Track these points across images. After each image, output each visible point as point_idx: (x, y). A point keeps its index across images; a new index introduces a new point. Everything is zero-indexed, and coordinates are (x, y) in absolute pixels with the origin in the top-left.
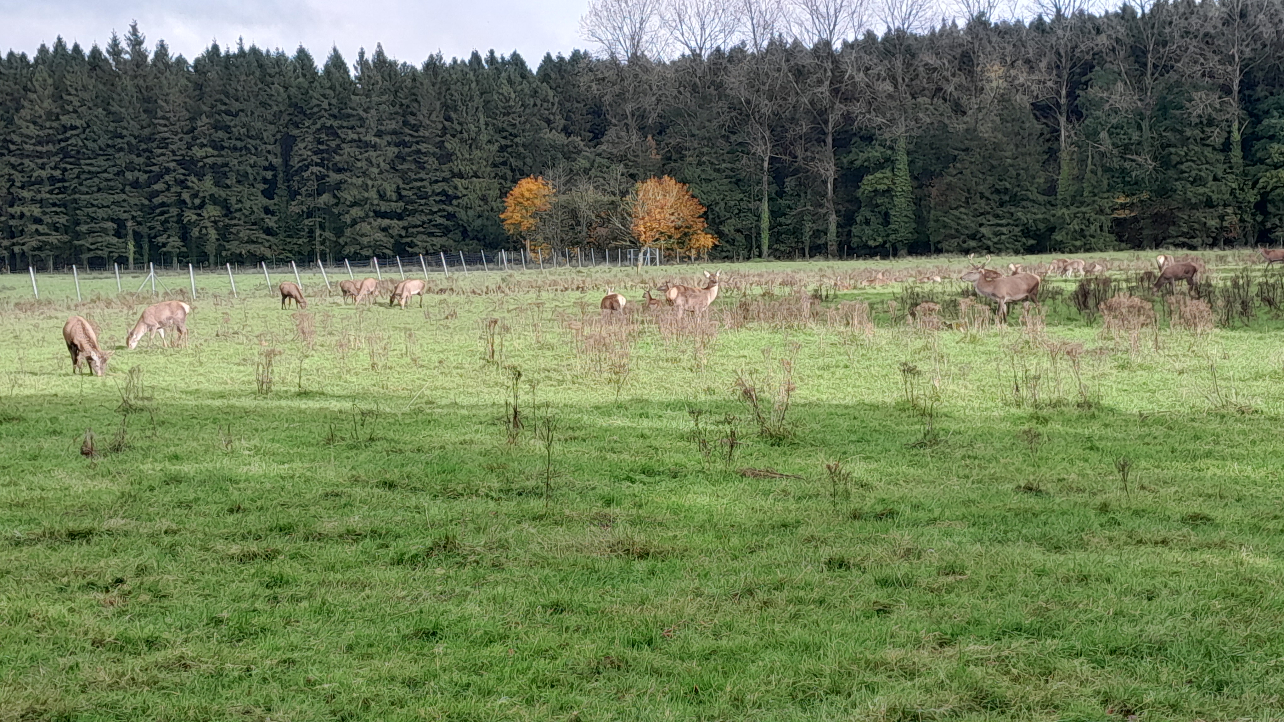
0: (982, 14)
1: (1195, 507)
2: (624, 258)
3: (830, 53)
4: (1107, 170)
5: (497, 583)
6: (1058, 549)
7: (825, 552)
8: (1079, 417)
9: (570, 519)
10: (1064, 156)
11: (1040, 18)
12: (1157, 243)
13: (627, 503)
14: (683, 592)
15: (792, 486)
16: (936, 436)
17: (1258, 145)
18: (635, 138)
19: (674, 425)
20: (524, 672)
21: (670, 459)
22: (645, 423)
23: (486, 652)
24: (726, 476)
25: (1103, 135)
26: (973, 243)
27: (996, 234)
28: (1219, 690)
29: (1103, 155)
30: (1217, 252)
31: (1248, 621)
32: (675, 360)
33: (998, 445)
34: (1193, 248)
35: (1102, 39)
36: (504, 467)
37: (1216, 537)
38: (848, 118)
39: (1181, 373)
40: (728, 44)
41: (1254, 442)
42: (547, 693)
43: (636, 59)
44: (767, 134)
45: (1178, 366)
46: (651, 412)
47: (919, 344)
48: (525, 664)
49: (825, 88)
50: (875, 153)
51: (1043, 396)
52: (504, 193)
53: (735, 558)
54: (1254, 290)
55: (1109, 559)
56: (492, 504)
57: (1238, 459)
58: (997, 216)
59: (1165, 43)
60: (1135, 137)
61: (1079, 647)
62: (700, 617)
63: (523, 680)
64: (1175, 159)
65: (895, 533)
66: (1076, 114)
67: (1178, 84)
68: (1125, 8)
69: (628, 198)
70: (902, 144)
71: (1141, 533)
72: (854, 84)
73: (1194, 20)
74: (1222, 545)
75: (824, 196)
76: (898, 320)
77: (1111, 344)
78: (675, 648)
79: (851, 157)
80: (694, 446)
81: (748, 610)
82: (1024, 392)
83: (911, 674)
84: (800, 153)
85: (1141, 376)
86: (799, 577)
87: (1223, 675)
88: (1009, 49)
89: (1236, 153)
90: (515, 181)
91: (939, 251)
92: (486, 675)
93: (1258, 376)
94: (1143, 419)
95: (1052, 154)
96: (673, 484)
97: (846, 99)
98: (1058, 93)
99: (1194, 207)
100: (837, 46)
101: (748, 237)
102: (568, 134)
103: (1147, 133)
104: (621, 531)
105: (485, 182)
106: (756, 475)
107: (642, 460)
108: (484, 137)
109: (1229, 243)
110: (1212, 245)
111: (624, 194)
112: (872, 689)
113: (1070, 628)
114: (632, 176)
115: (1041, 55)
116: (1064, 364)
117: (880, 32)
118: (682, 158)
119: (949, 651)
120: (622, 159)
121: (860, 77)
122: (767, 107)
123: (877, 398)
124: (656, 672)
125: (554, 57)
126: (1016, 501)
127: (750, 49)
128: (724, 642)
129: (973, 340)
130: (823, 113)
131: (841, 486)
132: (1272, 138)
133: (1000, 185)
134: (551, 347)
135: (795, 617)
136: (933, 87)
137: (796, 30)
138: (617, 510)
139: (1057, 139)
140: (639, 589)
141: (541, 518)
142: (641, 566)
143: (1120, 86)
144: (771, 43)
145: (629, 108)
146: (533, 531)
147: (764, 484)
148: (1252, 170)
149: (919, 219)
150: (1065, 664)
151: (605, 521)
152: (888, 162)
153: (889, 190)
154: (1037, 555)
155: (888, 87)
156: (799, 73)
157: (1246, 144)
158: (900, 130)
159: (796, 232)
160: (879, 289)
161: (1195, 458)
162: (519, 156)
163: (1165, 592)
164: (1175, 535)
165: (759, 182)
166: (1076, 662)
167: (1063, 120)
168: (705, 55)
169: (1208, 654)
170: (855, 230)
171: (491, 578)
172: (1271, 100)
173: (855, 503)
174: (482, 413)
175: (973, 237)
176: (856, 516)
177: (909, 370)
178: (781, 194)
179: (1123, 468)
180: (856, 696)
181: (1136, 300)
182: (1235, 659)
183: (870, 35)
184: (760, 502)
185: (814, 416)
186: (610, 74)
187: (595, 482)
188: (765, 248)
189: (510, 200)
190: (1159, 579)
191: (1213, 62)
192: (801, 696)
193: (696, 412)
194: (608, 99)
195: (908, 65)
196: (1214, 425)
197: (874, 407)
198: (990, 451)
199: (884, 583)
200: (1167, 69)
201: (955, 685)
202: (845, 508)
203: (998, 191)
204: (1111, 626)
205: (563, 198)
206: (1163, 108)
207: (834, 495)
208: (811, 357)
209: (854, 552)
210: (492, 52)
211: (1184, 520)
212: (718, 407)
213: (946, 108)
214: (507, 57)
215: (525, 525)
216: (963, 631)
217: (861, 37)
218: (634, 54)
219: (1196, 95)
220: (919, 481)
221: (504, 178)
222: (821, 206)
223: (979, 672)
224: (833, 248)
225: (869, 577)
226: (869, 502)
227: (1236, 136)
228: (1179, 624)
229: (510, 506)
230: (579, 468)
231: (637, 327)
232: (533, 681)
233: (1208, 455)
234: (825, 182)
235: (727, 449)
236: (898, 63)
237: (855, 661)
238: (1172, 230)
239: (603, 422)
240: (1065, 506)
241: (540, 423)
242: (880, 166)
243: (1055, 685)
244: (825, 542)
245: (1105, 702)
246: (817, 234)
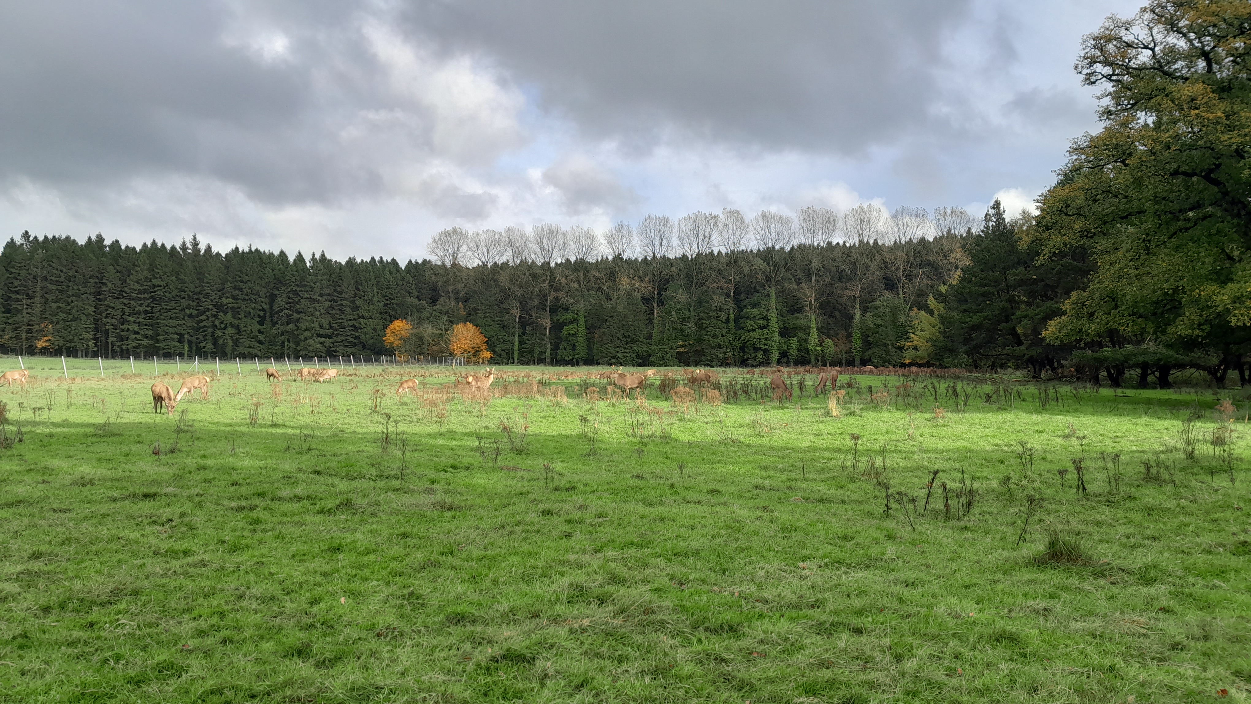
0: (620, 254)
1: (712, 486)
2: (446, 361)
3: (550, 268)
4: (675, 329)
5: (373, 523)
6: (651, 505)
7: (541, 507)
8: (661, 443)
9: (413, 491)
10: (655, 321)
11: (646, 258)
12: (697, 364)
13: (443, 483)
14: (469, 527)
15: (526, 475)
16: (595, 451)
17: (741, 321)
18: (453, 303)
19: (468, 443)
20: (385, 568)
21: (466, 461)
22: (454, 443)
23: (366, 558)
24: (494, 469)
25: (673, 313)
26: (613, 361)
27: (624, 357)
28: (724, 573)
29: (673, 322)
30: (723, 369)
31: (737, 540)
32: (470, 412)
33: (624, 456)
34: (712, 366)
35: (673, 269)
36: (379, 464)
37: (722, 500)
38: (557, 299)
39: (707, 423)
40: (501, 260)
41: (739, 456)
42: (397, 579)
43: (455, 265)
44: (518, 305)
45: (706, 420)
46: (457, 437)
47: (589, 407)
48: (386, 565)
49: (546, 285)
50: (569, 316)
51: (645, 433)
52: (385, 327)
53: (496, 510)
54: (739, 386)
55: (674, 510)
56: (372, 483)
57: (733, 464)
58: (625, 348)
59: (701, 273)
60: (688, 314)
61: (660, 552)
62: (478, 539)
63: (384, 573)
64: (705, 325)
65: (575, 498)
66: (661, 303)
67: (706, 291)
68: (684, 255)
69: (449, 332)
70: (582, 312)
71: (689, 498)
72: (560, 283)
73: (714, 263)
74: (725, 504)
75: (545, 335)
76: (578, 396)
77: (676, 409)
78: (464, 555)
79: (558, 317)
80: (478, 454)
81: (502, 536)
82: (636, 431)
83: (580, 567)
84: (534, 314)
85: (689, 424)
86: (527, 519)
87: (725, 566)
88: (632, 271)
89: (732, 324)
90: (391, 322)
91: (598, 364)
92: (365, 570)
93: (741, 426)
94: (690, 444)
95: (651, 321)
96: (466, 473)
97: (556, 290)
98: (653, 293)
99: (713, 348)
100: (553, 265)
101: (508, 354)
102: (419, 300)
103: (692, 313)
104: (439, 497)
105: (376, 321)
106: (509, 469)
107: (451, 461)
108: (376, 299)
109: (728, 365)
110: (720, 366)
111: (447, 330)
112: (562, 574)
113: (656, 543)
114: (451, 322)
115: (646, 275)
116: (655, 418)
117: (573, 259)
118: (477, 314)
119: (599, 555)
120: (447, 313)
121: (563, 280)
122: (518, 292)
123: (569, 432)
124: (453, 568)
125: (413, 262)
126: (631, 482)
127: (511, 263)
128: (489, 552)
129: (614, 406)
130: (545, 296)
131: (550, 475)
132: (747, 318)
133: (627, 334)
134: (406, 404)
135: (525, 539)
136: (597, 286)
137: (533, 256)
138: (438, 486)
139: (653, 314)
140: (447, 526)
141: (398, 490)
142: (448, 514)
143: (681, 290)
144: (521, 261)
145: (450, 288)
146: (393, 496)
147: (512, 474)
148: (739, 332)
149: (589, 348)
150: (653, 561)
151: (431, 491)
152: (575, 321)
153: (575, 334)
154: (641, 509)
155: (576, 285)
156: (534, 276)
157: (736, 320)
158: (581, 306)
159: (531, 352)
160: (570, 381)
161: (713, 463)
162: (394, 309)
163: (699, 526)
164: (703, 498)
165: (514, 327)
166: (659, 560)
167: (655, 305)
168: (489, 265)
169: (719, 556)
170: (559, 352)
171: (370, 521)
172: (747, 301)
173: (556, 483)
174: (369, 437)
175: (613, 358)
176: (556, 489)
177: (584, 419)
178: (524, 333)
179: (681, 467)
180: (554, 577)
181: (687, 389)
182: (731, 558)
183: (568, 260)
184: (510, 482)
185: (538, 440)
186: (441, 271)
187: (427, 472)
188: (516, 359)
189: (388, 331)
190: (697, 520)
191: (722, 282)
192: (527, 579)
193: (479, 437)
194: (440, 284)
195: (585, 276)
196: (722, 448)
197: (567, 437)
198: (620, 459)
199: (569, 522)
200: (702, 284)
201: (601, 572)
202: (551, 485)
203: (625, 337)
204: (675, 542)
205: (415, 331)
206: (700, 303)
207: (546, 479)
208: (537, 412)
209: (555, 507)
210: (381, 258)
211: (708, 492)
212: (489, 436)
213: (603, 297)
214: (389, 260)
215: (389, 494)
216: (606, 545)
217: (564, 261)
218: (454, 263)
219: (715, 297)
220: (586, 472)
221: (385, 319)
222: (543, 340)
223: (613, 565)
224: (548, 360)
225: (562, 519)
226: (563, 482)
227: (732, 316)
228: (706, 541)
229: (381, 484)
230: (419, 465)
231: (451, 395)
232: (390, 573)
233: (719, 462)
234: (545, 329)
235: (494, 456)
236: (581, 274)
237: (554, 561)
238: (703, 358)
239: (431, 442)
240: (654, 485)
241: (399, 442)
242: (571, 322)
243: (648, 571)
244: (541, 501)
245: (671, 579)
246: (541, 353)
